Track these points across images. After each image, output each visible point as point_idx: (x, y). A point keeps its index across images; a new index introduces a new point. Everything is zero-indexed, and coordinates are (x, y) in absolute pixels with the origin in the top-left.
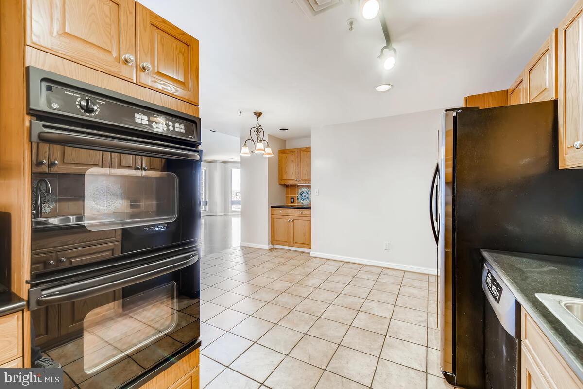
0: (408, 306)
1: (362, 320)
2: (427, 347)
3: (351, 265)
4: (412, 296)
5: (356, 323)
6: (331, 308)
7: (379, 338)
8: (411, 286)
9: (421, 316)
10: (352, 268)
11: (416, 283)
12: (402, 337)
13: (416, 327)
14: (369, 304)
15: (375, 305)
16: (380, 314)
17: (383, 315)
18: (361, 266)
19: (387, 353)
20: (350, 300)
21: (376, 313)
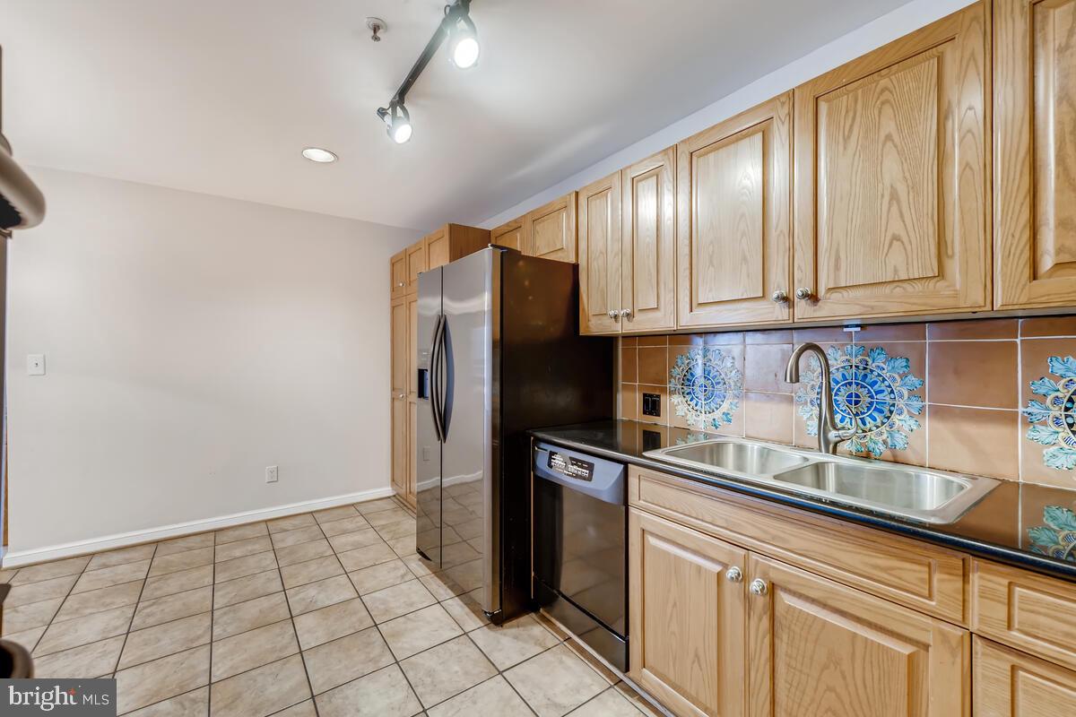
0: (367, 564)
1: (311, 630)
2: (439, 602)
3: (181, 543)
4: (358, 546)
5: (307, 641)
6: (219, 650)
7: (369, 636)
8: (345, 532)
9: (395, 569)
10: (190, 549)
11: (348, 525)
12: (401, 612)
13: (404, 586)
14: (301, 595)
15: (312, 592)
16: (336, 600)
17: (342, 598)
18: (211, 536)
19: (402, 647)
20: (251, 610)
21: (328, 603)
